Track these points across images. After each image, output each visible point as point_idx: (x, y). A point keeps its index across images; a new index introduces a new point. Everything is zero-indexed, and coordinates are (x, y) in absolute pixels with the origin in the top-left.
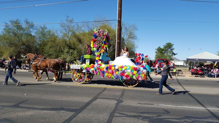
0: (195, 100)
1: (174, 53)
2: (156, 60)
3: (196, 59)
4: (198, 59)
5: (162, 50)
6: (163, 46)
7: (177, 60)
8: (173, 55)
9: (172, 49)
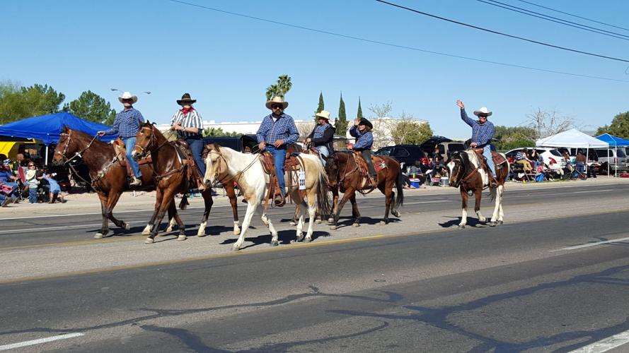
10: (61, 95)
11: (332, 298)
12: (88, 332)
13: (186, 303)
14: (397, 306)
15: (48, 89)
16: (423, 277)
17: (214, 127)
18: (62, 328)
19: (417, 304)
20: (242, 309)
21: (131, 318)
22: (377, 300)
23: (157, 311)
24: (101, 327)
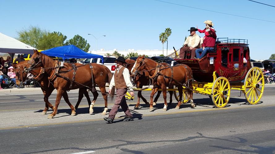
10: (65, 37)
11: (211, 139)
12: (97, 151)
13: (139, 139)
14: (246, 145)
15: (60, 34)
16: (255, 130)
17: (134, 52)
18: (84, 148)
19: (255, 145)
20: (167, 143)
21: (115, 145)
22: (234, 141)
23: (126, 142)
24: (102, 148)
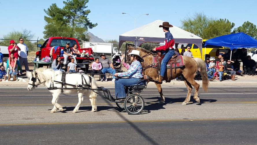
0: (142, 137)
1: (90, 22)
2: (47, 40)
3: (139, 38)
4: (145, 38)
5: (62, 14)
6: (64, 2)
7: (96, 41)
8: (88, 27)
9: (83, 12)
10: (233, 24)
15: (226, 21)
